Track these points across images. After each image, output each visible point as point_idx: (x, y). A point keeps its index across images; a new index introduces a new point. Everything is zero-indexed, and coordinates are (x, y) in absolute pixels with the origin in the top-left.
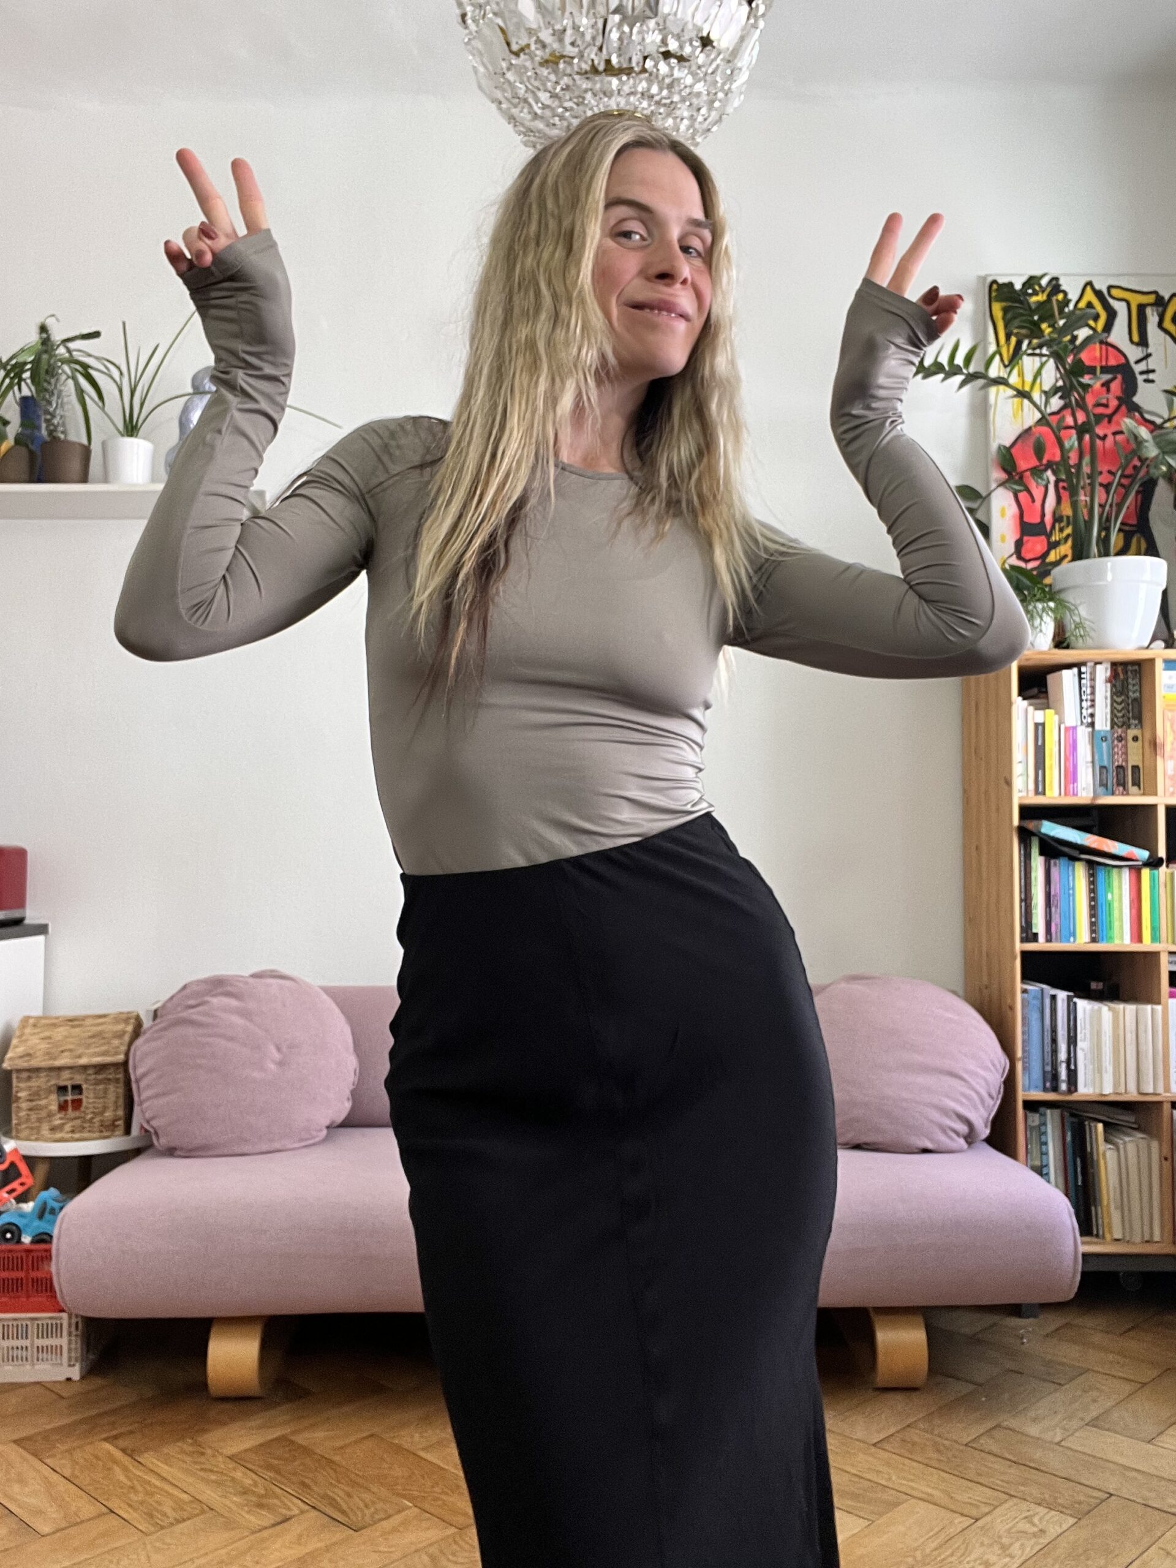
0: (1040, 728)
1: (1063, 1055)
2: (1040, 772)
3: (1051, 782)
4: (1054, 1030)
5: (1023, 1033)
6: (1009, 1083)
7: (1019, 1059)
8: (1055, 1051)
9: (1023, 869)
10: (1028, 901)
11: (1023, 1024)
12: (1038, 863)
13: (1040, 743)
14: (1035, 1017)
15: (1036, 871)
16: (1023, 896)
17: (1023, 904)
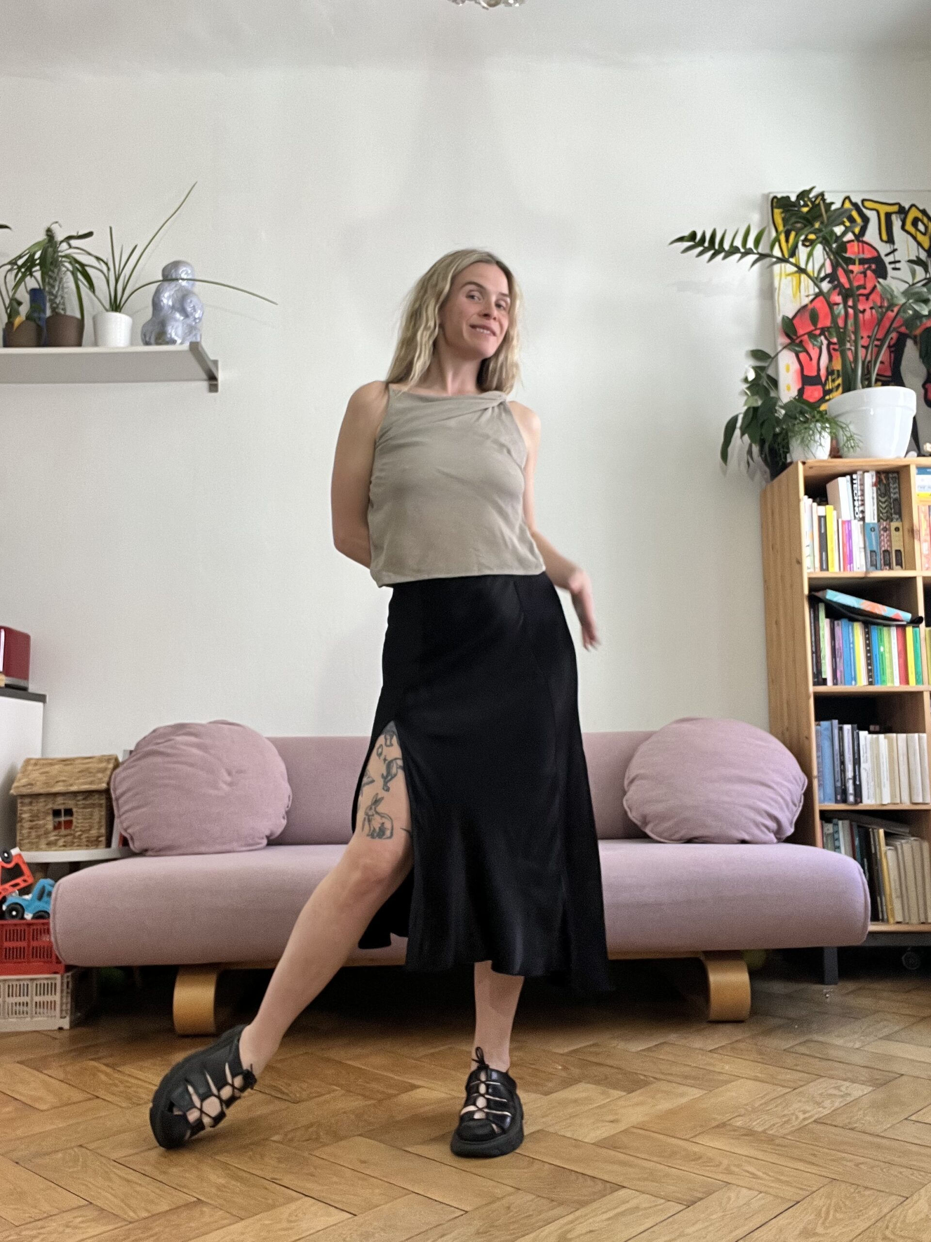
0: (822, 519)
1: (850, 774)
2: (824, 554)
3: (833, 561)
4: (842, 754)
5: (818, 757)
6: (808, 794)
7: (816, 777)
8: (843, 771)
9: (813, 628)
10: (819, 654)
11: (818, 750)
12: (825, 624)
13: (823, 531)
14: (826, 744)
15: (823, 630)
16: (814, 650)
17: (814, 655)
